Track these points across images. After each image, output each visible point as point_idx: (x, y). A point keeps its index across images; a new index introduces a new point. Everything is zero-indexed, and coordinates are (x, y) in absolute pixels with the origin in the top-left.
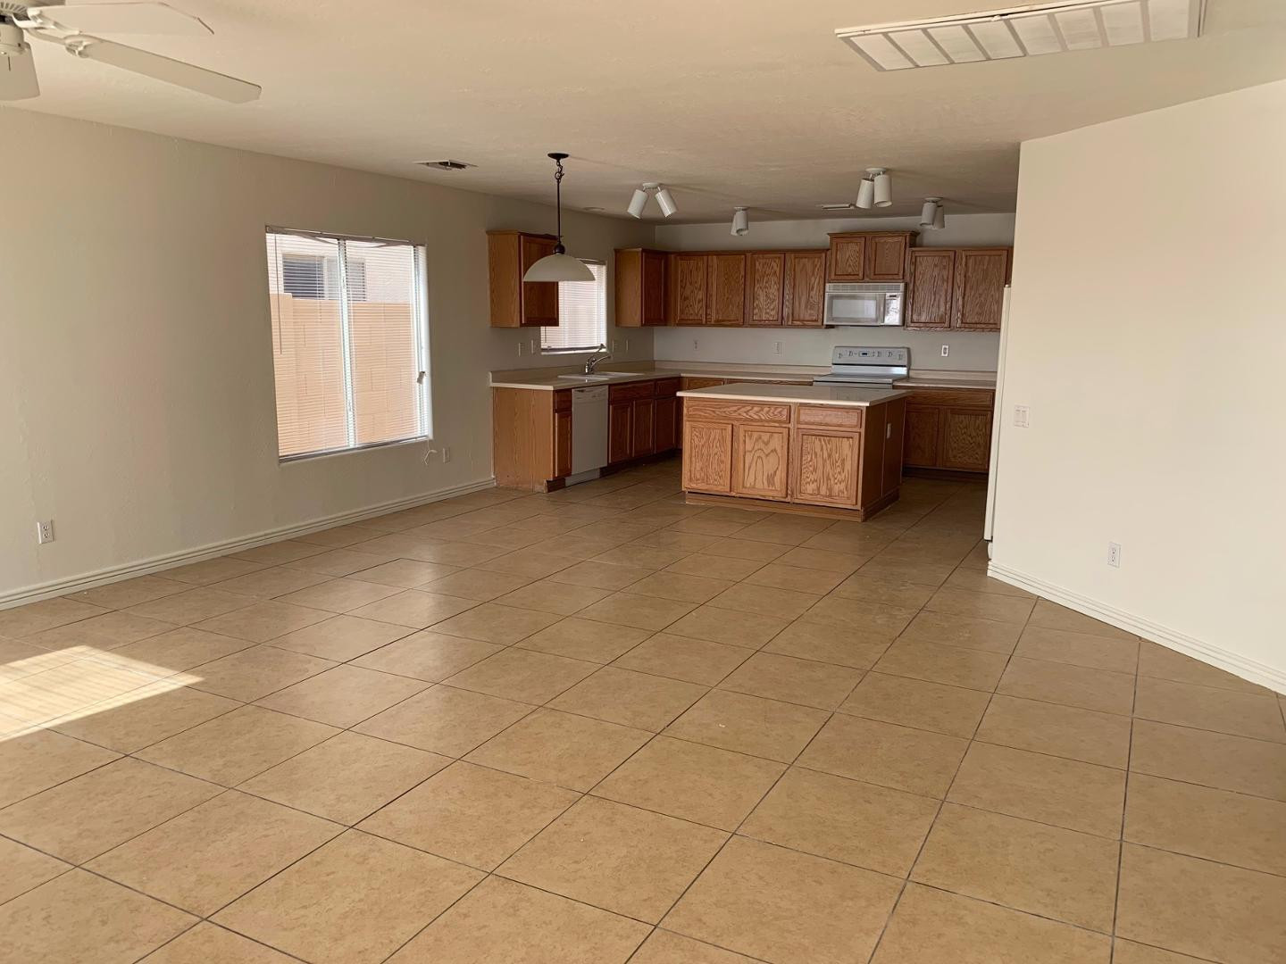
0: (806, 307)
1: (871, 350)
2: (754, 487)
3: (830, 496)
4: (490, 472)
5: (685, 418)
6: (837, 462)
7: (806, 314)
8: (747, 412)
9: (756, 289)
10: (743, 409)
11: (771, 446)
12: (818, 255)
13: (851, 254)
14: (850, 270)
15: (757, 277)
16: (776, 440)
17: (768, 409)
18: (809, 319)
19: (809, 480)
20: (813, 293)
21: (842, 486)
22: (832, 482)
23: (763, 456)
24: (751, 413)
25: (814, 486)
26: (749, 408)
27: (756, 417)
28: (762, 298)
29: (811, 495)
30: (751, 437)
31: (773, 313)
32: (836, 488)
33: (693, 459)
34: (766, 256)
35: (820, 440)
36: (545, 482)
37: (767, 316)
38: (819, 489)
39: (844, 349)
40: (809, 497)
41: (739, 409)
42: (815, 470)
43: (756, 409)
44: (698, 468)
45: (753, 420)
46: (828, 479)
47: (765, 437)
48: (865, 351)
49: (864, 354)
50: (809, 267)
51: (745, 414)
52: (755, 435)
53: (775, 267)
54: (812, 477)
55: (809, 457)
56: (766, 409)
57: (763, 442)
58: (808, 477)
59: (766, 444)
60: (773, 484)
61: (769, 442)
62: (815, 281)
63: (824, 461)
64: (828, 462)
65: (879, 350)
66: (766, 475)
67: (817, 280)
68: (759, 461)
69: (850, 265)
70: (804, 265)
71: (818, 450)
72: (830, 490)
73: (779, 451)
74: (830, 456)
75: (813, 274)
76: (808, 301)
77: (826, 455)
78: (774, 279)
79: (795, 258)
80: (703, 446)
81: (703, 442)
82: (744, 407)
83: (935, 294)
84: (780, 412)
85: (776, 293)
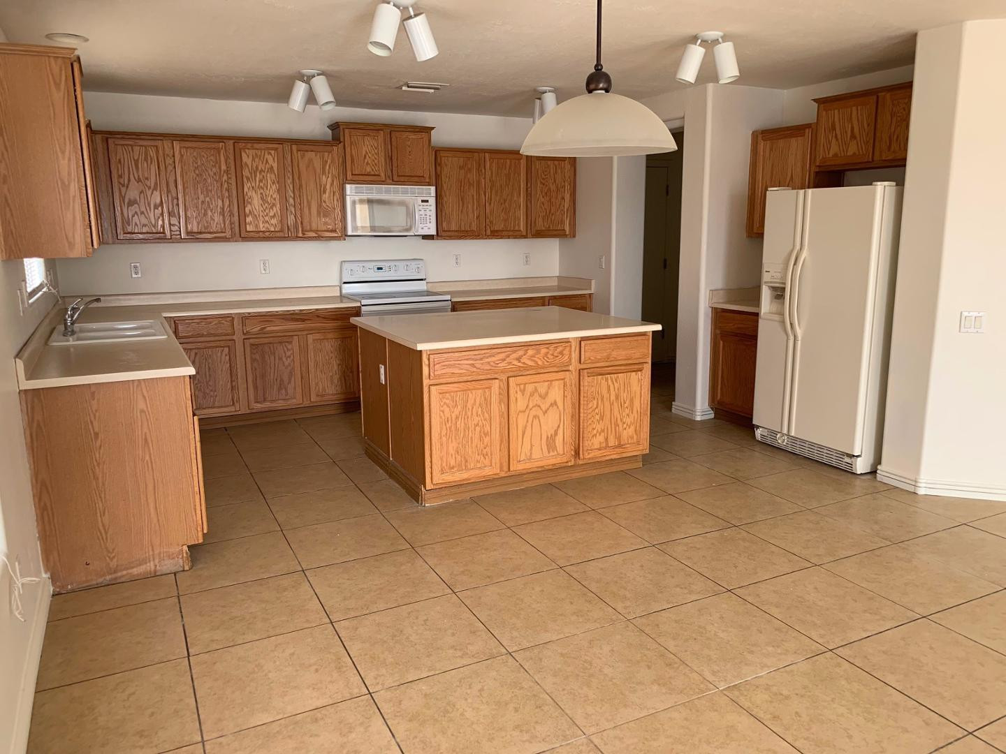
0: (319, 213)
1: (387, 264)
2: (530, 459)
3: (620, 446)
4: (41, 572)
5: (426, 382)
6: (625, 403)
7: (318, 222)
8: (518, 359)
9: (246, 189)
10: (515, 356)
11: (550, 399)
12: (329, 148)
13: (369, 151)
14: (369, 169)
15: (246, 173)
16: (557, 388)
17: (545, 350)
18: (324, 228)
19: (595, 432)
20: (325, 197)
21: (631, 431)
22: (621, 428)
23: (540, 413)
24: (524, 360)
25: (601, 438)
26: (521, 353)
27: (530, 363)
28: (256, 201)
29: (599, 449)
30: (523, 391)
31: (274, 221)
32: (625, 434)
33: (444, 439)
34: (256, 146)
35: (607, 380)
36: (185, 548)
37: (267, 225)
38: (606, 439)
39: (357, 264)
40: (597, 453)
41: (508, 356)
42: (602, 418)
43: (530, 352)
44: (452, 451)
45: (527, 368)
46: (617, 425)
47: (542, 388)
48: (380, 265)
49: (379, 269)
50: (317, 163)
51: (516, 362)
52: (530, 388)
53: (270, 161)
54: (599, 427)
55: (595, 402)
56: (544, 351)
57: (540, 396)
58: (594, 429)
59: (543, 397)
60: (555, 448)
61: (547, 394)
62: (327, 181)
63: (612, 404)
64: (615, 404)
65: (397, 263)
66: (544, 438)
67: (329, 179)
68: (536, 422)
69: (368, 164)
70: (310, 160)
71: (605, 392)
72: (619, 438)
73: (560, 404)
74: (617, 397)
75: (324, 173)
76: (320, 206)
77: (613, 397)
78: (270, 177)
79: (298, 151)
80: (457, 418)
81: (456, 411)
82: (515, 352)
83: (462, 199)
84: (561, 353)
85: (276, 196)
